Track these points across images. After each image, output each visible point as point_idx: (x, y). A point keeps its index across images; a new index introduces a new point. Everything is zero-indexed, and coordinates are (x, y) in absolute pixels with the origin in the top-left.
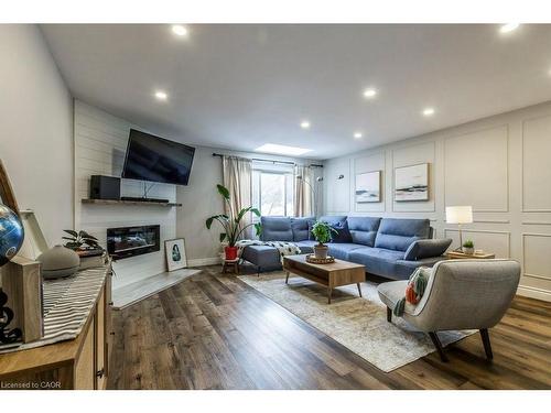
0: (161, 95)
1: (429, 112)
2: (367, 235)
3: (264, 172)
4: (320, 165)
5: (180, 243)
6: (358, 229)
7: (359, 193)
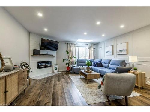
0: (46, 30)
1: (122, 26)
2: (107, 65)
3: (79, 47)
4: (96, 44)
5: (57, 66)
6: (104, 63)
7: (107, 52)
